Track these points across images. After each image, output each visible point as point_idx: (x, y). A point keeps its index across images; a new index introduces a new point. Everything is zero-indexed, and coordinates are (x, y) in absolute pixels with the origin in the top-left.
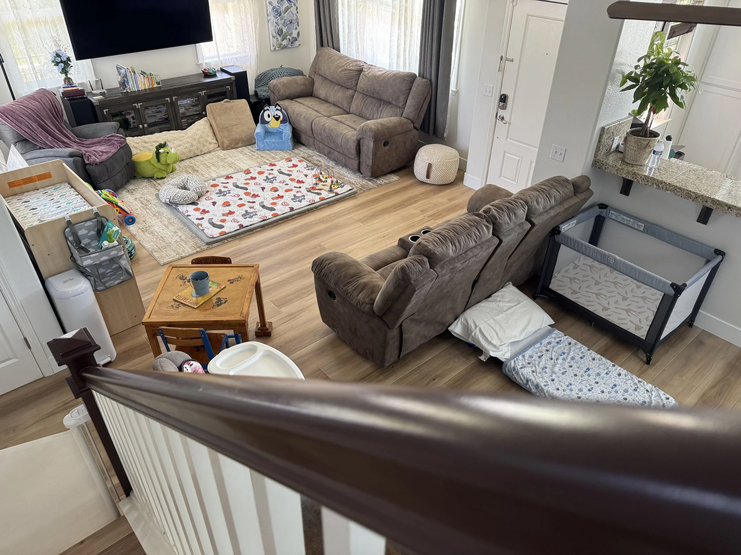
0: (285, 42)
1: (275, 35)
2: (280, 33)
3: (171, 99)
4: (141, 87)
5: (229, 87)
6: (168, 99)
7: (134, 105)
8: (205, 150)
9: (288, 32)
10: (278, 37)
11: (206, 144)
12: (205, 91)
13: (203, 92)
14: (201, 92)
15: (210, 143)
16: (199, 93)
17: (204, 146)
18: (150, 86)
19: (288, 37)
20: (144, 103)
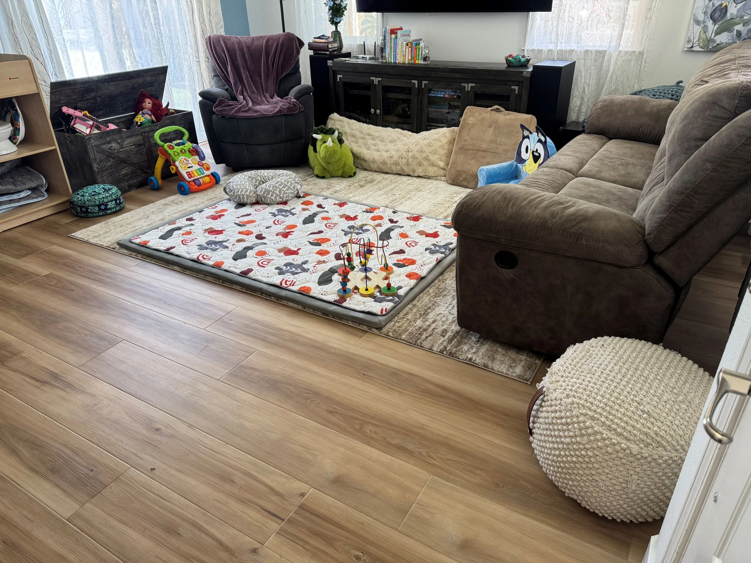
0: (723, 38)
1: (701, 17)
2: (717, 15)
3: (420, 84)
4: (400, 60)
5: (516, 88)
6: (416, 82)
7: (372, 78)
8: (420, 171)
9: (742, 17)
10: (710, 23)
11: (425, 163)
12: (474, 85)
13: (470, 85)
14: (466, 85)
15: (433, 165)
16: (463, 84)
17: (420, 164)
18: (411, 60)
19: (739, 27)
20: (385, 79)
